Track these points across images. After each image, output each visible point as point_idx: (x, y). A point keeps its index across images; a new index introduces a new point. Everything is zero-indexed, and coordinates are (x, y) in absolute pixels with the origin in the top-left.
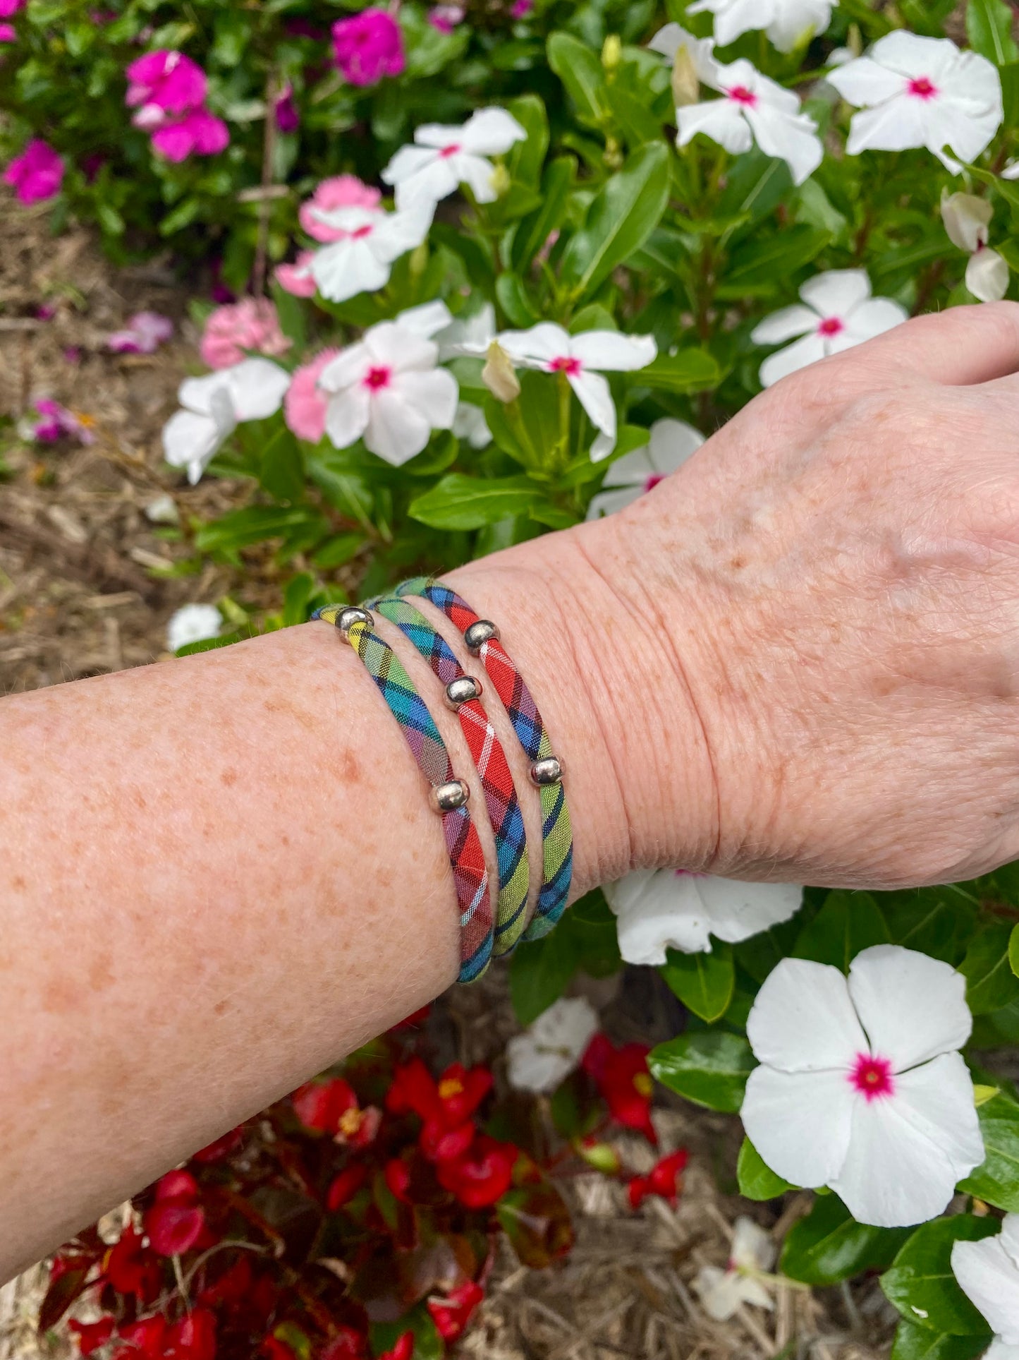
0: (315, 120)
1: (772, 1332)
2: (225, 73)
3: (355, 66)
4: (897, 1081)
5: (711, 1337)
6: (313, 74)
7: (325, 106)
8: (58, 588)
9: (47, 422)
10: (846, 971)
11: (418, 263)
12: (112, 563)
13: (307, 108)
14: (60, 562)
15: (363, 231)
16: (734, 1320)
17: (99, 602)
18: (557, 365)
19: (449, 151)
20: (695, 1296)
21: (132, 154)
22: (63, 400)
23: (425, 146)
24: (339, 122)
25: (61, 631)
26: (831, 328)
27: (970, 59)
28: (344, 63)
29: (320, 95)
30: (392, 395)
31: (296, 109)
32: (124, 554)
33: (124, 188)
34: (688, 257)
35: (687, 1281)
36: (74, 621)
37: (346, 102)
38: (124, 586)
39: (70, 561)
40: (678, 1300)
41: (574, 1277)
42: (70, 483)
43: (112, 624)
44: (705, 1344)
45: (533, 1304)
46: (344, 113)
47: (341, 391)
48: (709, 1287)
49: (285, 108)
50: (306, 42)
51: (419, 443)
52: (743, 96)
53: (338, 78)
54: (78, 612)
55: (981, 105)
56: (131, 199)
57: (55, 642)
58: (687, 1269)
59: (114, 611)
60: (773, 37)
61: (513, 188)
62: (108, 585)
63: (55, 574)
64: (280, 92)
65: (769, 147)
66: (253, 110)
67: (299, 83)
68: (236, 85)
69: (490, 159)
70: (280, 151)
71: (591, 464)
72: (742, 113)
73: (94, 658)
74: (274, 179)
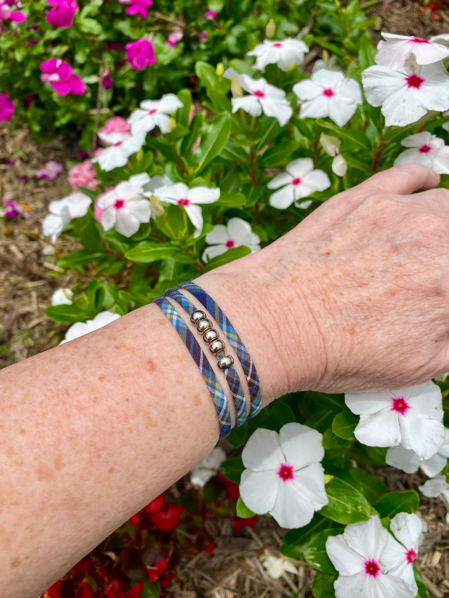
0: (119, 83)
1: (297, 583)
2: (81, 66)
3: (135, 62)
4: (295, 474)
5: (272, 585)
6: (119, 64)
7: (123, 78)
8: (13, 279)
9: (9, 209)
10: (278, 432)
11: (139, 157)
12: (35, 268)
13: (116, 79)
14: (14, 268)
15: (119, 144)
16: (281, 579)
17: (30, 284)
18: (180, 202)
19: (152, 112)
20: (265, 569)
21: (43, 98)
22: (17, 199)
23: (144, 109)
24: (129, 85)
25: (14, 297)
26: (297, 182)
27: (348, 81)
28: (131, 60)
29: (122, 72)
30: (125, 211)
31: (112, 79)
32: (40, 265)
33: (41, 112)
34: (245, 154)
35: (262, 563)
36: (20, 293)
37: (132, 76)
38: (40, 278)
39: (18, 268)
40: (258, 570)
41: (216, 561)
42: (19, 235)
43: (34, 294)
44: (269, 588)
45: (200, 573)
46: (131, 80)
47: (106, 209)
48: (271, 564)
49: (106, 80)
50: (114, 52)
51: (136, 228)
52: (259, 94)
53: (128, 66)
54: (21, 289)
55: (350, 100)
56: (43, 117)
57: (11, 302)
58: (262, 558)
59: (36, 289)
60: (280, 66)
61: (178, 127)
62: (33, 277)
63: (12, 273)
64: (105, 73)
65: (269, 113)
66: (93, 79)
67: (113, 68)
68: (87, 69)
69: (170, 115)
70: (105, 96)
71: (193, 239)
72: (258, 101)
73: (26, 309)
74: (102, 107)
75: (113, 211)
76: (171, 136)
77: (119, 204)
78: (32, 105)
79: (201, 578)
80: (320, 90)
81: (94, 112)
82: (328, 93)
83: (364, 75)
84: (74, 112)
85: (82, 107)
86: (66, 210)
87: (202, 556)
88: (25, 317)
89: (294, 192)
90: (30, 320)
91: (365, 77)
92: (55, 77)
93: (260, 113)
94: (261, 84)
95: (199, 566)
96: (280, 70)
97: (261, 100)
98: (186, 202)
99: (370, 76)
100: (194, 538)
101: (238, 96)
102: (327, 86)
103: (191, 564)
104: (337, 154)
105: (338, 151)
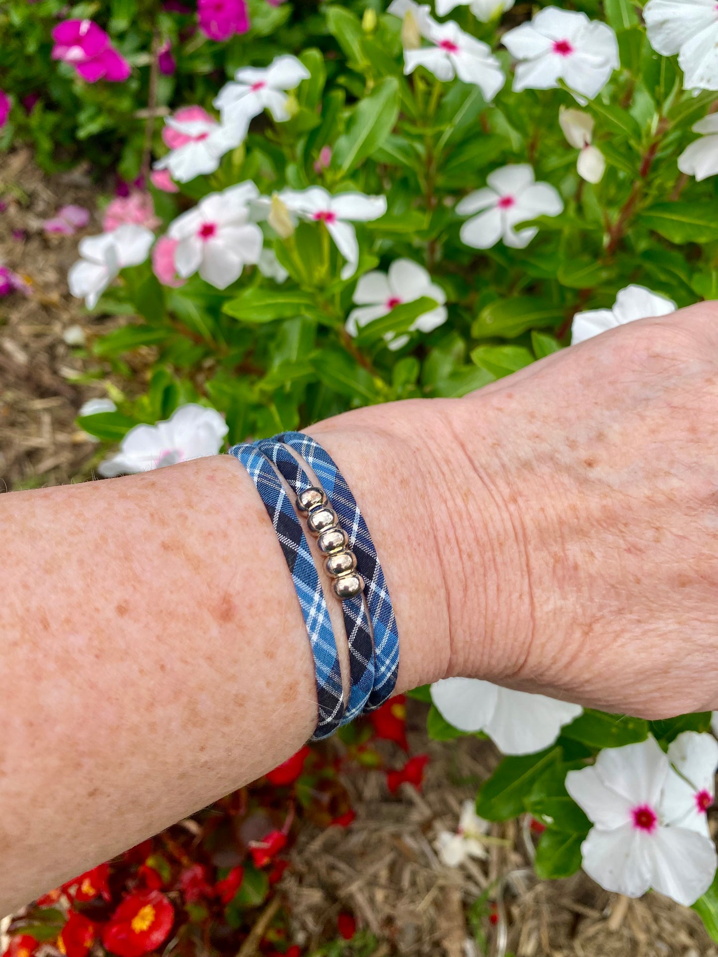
0: (186, 66)
1: (486, 873)
2: (121, 37)
3: (214, 28)
5: (445, 877)
6: (184, 36)
7: (193, 57)
8: (10, 395)
11: (238, 158)
12: (47, 378)
13: (181, 58)
14: (11, 378)
15: (202, 137)
16: (462, 867)
17: (38, 404)
18: (319, 216)
19: (258, 86)
20: (436, 853)
22: (12, 267)
23: (242, 83)
24: (203, 67)
25: (13, 424)
26: (506, 202)
27: (596, 27)
28: (206, 25)
29: (190, 49)
30: (217, 242)
31: (174, 59)
32: (55, 372)
33: (52, 118)
35: (431, 842)
36: (22, 418)
37: (209, 52)
38: (54, 394)
39: (18, 377)
40: (423, 854)
41: (356, 841)
42: (18, 324)
43: (46, 419)
44: (441, 882)
45: (329, 859)
46: (206, 61)
47: (184, 240)
48: (445, 845)
49: (165, 58)
50: (179, 14)
51: (235, 275)
52: (449, 46)
53: (202, 37)
54: (23, 411)
55: (599, 59)
56: (57, 127)
57: (8, 432)
58: (430, 835)
59: (48, 410)
60: (475, 11)
61: (301, 111)
62: (43, 392)
63: (7, 386)
64: (162, 46)
65: (466, 76)
66: (143, 59)
67: (175, 39)
68: (132, 42)
69: (286, 92)
70: (162, 88)
71: (341, 282)
72: (448, 57)
73: (35, 442)
74: (157, 105)
75: (197, 243)
76: (292, 127)
77: (207, 231)
78: (38, 107)
79: (332, 868)
80: (548, 44)
81: (143, 114)
82: (563, 48)
84: (111, 111)
85: (125, 104)
86: (111, 251)
87: (333, 832)
88: (33, 455)
89: (503, 219)
90: (39, 461)
92: (76, 53)
93: (450, 76)
94: (450, 31)
95: (329, 848)
96: (474, 17)
97: (453, 55)
98: (329, 217)
100: (326, 798)
101: (412, 47)
102: (560, 37)
103: (316, 845)
104: (587, 145)
105: (589, 138)
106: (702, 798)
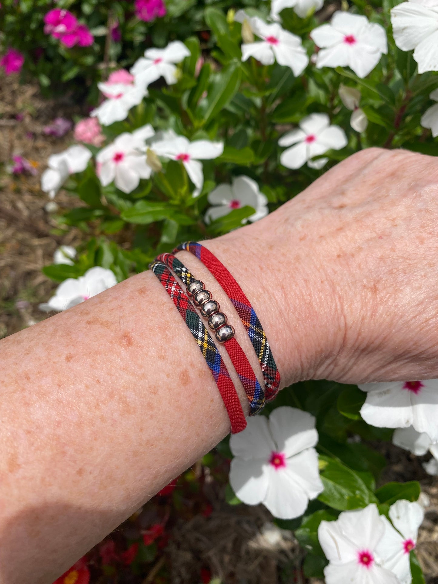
0: (128, 37)
2: (88, 17)
3: (144, 13)
6: (129, 16)
7: (132, 31)
8: (20, 236)
9: (17, 166)
11: (141, 109)
12: (41, 225)
13: (125, 31)
14: (21, 225)
15: (120, 96)
17: (36, 242)
18: (180, 157)
19: (157, 61)
21: (51, 52)
22: (26, 155)
23: (148, 59)
24: (139, 38)
25: (21, 254)
26: (310, 139)
27: (372, 26)
28: (140, 12)
29: (131, 25)
30: (124, 164)
31: (120, 32)
32: (47, 222)
33: (49, 66)
34: (255, 107)
36: (27, 250)
37: (142, 29)
38: (45, 236)
39: (25, 225)
41: (213, 524)
42: (25, 193)
43: (40, 252)
45: (197, 535)
46: (141, 34)
47: (104, 164)
49: (115, 31)
51: (135, 184)
52: (273, 40)
53: (138, 18)
54: (28, 246)
55: (373, 48)
56: (53, 71)
57: (17, 259)
59: (41, 247)
60: (298, 12)
61: (184, 78)
62: (40, 235)
63: (19, 230)
64: (113, 24)
65: (282, 62)
66: (101, 31)
67: (122, 20)
68: (94, 21)
69: (176, 65)
70: (113, 50)
71: (192, 198)
72: (271, 48)
73: (31, 267)
74: (110, 60)
75: (112, 165)
76: (176, 87)
77: (118, 157)
78: (41, 59)
79: (198, 540)
80: (341, 37)
81: (102, 66)
82: (350, 40)
83: (393, 13)
84: (82, 65)
85: (89, 60)
86: (64, 163)
87: (199, 519)
88: (30, 274)
89: (308, 150)
90: (35, 278)
91: (395, 16)
92: (61, 28)
93: (272, 61)
94: (275, 30)
95: (196, 528)
96: (296, 15)
97: (275, 46)
98: (186, 157)
99: (401, 15)
101: (249, 42)
102: (349, 32)
103: (189, 525)
104: (356, 108)
105: (357, 103)
106: (408, 545)
